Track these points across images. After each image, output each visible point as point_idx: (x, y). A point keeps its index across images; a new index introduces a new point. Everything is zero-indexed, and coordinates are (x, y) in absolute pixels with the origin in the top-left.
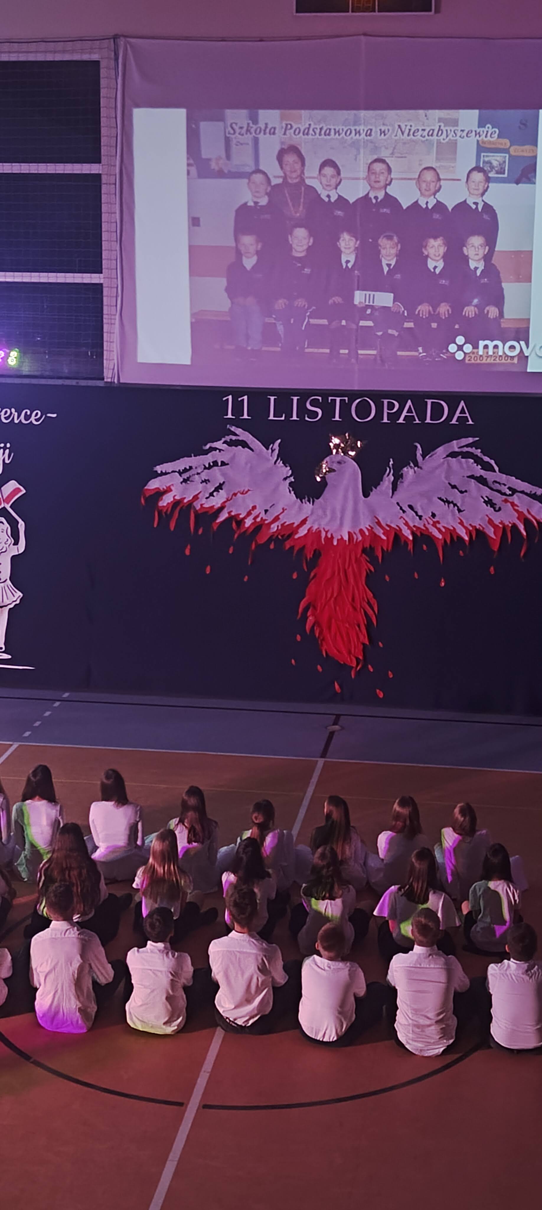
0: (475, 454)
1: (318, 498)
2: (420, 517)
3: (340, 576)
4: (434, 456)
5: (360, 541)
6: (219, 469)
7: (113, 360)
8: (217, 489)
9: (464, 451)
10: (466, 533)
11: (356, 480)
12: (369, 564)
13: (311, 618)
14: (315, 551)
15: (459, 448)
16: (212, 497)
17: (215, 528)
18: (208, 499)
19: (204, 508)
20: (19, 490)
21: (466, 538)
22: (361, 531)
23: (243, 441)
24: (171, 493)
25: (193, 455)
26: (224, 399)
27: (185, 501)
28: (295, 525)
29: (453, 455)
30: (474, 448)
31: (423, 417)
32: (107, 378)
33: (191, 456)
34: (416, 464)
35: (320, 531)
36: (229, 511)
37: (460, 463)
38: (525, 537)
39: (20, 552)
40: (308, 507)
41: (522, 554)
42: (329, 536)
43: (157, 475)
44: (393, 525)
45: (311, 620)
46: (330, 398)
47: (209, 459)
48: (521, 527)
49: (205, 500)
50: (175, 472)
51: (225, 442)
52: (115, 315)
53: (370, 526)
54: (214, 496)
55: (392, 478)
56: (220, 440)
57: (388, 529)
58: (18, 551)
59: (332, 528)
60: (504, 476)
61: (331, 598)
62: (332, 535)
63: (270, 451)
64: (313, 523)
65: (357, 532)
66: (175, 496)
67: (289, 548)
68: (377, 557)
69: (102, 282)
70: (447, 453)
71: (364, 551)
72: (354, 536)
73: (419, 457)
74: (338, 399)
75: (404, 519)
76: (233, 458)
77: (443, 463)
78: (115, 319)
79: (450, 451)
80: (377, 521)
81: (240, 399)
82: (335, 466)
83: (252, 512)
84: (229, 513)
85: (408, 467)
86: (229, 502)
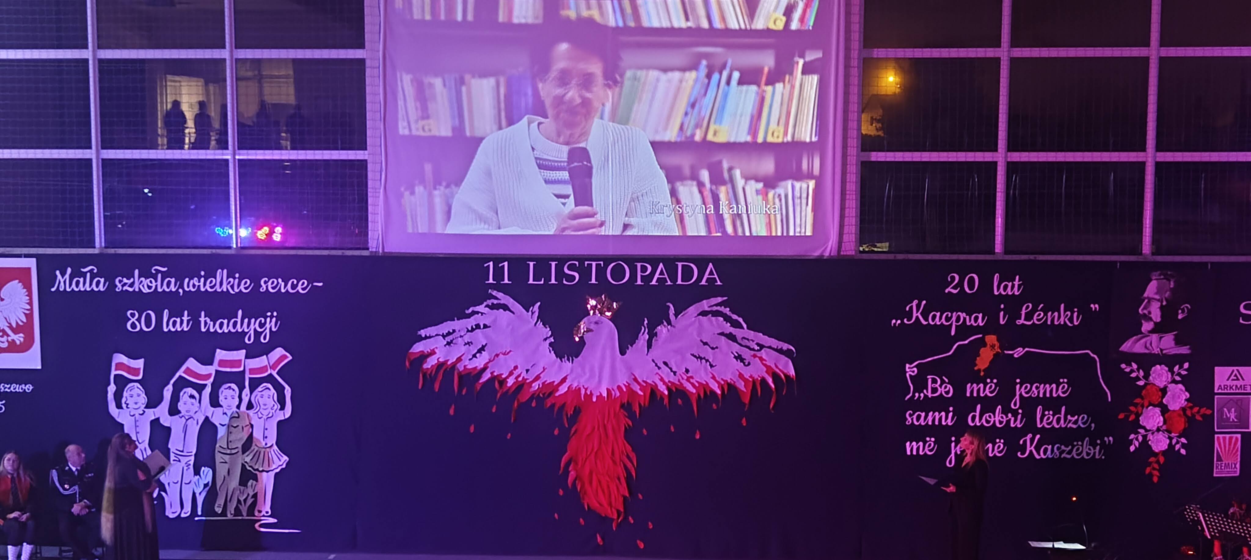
0: (724, 312)
1: (577, 357)
2: (675, 373)
3: (600, 432)
4: (686, 315)
5: (618, 397)
6: (482, 332)
7: (378, 230)
8: (480, 351)
9: (714, 310)
10: (719, 387)
11: (613, 339)
12: (627, 419)
13: (572, 473)
14: (575, 408)
15: (709, 307)
16: (474, 359)
17: (478, 388)
18: (471, 361)
19: (467, 369)
20: (286, 357)
21: (719, 392)
22: (619, 387)
23: (504, 304)
24: (433, 356)
25: (456, 319)
26: (485, 265)
27: (449, 363)
28: (555, 383)
29: (704, 313)
30: (723, 307)
31: (674, 279)
32: (372, 248)
33: (454, 320)
34: (669, 323)
35: (580, 389)
36: (491, 371)
37: (711, 322)
38: (774, 390)
39: (287, 416)
40: (567, 365)
41: (771, 406)
42: (589, 393)
43: (421, 339)
44: (649, 381)
45: (572, 474)
46: (586, 263)
47: (471, 322)
48: (770, 381)
49: (468, 361)
50: (440, 335)
51: (487, 306)
52: (380, 189)
53: (627, 382)
54: (476, 358)
55: (647, 337)
56: (482, 303)
57: (645, 385)
58: (284, 416)
59: (591, 385)
60: (752, 332)
61: (591, 453)
62: (591, 392)
63: (530, 313)
64: (573, 380)
65: (615, 388)
66: (438, 358)
67: (550, 406)
68: (635, 412)
69: (366, 158)
70: (698, 313)
71: (622, 406)
72: (613, 392)
73: (672, 317)
74: (594, 264)
75: (660, 375)
76: (495, 321)
77: (695, 321)
78: (379, 192)
79: (701, 310)
80: (633, 377)
81: (500, 265)
82: (592, 326)
83: (514, 372)
84: (492, 373)
85: (662, 325)
86: (491, 363)
